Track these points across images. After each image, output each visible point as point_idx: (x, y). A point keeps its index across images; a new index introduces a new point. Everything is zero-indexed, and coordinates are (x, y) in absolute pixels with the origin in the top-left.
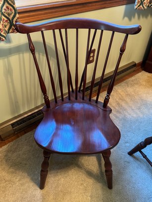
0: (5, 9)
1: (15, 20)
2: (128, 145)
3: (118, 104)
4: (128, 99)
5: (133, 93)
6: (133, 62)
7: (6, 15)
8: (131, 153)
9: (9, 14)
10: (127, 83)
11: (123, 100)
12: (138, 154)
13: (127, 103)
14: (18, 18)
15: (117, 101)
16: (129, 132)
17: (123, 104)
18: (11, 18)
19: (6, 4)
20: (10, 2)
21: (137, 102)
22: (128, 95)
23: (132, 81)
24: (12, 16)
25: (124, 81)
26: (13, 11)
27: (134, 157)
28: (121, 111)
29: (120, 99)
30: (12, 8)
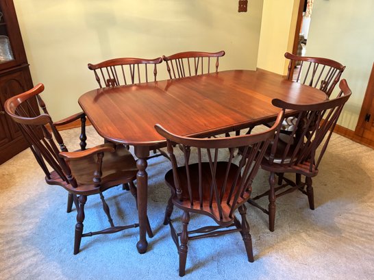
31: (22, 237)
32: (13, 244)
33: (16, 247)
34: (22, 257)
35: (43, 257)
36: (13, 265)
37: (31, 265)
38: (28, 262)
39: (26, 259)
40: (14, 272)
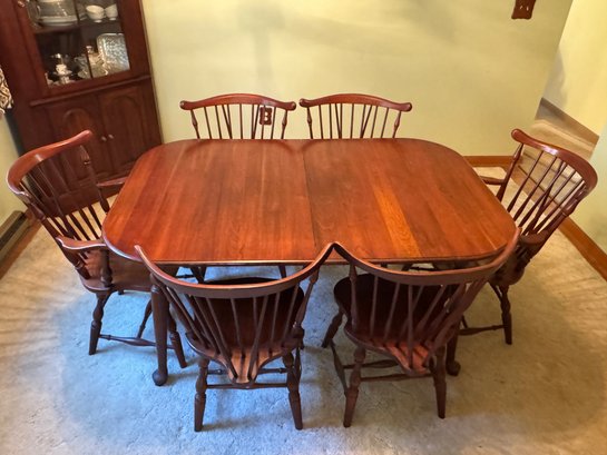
2: (83, 344)
3: (33, 299)
4: (46, 282)
5: (50, 267)
6: (15, 213)
8: (93, 351)
10: (27, 256)
11: (36, 288)
12: (102, 343)
13: (47, 289)
15: (27, 297)
16: (75, 327)
17: (42, 294)
21: (65, 277)
22: (42, 275)
23: (36, 247)
25: (22, 255)
27: (100, 352)
28: (43, 307)
29: (31, 289)
31: (56, 308)
32: (43, 316)
33: (42, 321)
34: (40, 335)
35: (59, 344)
36: (26, 342)
37: (40, 350)
38: (42, 345)
39: (42, 339)
40: (22, 351)
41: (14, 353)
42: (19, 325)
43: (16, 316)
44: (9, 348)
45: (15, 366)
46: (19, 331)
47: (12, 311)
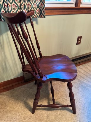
0: (40, 5)
1: (43, 11)
7: (40, 8)
9: (41, 8)
14: (45, 10)
18: (41, 9)
19: (41, 2)
20: (43, 1)
24: (42, 8)
26: (43, 6)
30: (43, 4)
41: (82, 80)
42: (88, 75)
43: (88, 72)
44: (82, 78)
45: (81, 84)
46: (87, 76)
47: (88, 70)
